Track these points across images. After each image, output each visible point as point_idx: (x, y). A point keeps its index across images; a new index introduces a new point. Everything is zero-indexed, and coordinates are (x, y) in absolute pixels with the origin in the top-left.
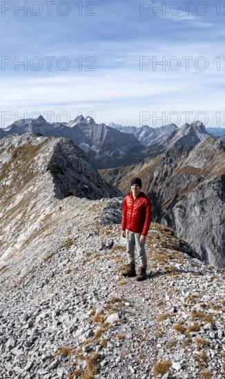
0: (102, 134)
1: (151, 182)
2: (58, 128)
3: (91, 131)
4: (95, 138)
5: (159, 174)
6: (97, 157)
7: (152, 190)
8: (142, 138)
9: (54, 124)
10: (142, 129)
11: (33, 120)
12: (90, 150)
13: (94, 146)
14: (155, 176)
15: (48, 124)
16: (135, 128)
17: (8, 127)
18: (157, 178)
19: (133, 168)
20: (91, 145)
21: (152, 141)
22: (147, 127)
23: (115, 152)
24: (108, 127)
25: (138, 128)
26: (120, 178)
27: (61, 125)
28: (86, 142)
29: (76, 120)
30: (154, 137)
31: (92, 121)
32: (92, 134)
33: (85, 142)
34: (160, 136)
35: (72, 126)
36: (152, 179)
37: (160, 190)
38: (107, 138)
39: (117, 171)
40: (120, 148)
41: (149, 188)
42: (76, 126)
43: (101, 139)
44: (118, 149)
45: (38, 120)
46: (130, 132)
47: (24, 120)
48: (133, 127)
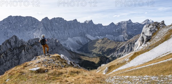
2: (137, 25)
15: (133, 23)
35: (143, 24)
45: (129, 21)
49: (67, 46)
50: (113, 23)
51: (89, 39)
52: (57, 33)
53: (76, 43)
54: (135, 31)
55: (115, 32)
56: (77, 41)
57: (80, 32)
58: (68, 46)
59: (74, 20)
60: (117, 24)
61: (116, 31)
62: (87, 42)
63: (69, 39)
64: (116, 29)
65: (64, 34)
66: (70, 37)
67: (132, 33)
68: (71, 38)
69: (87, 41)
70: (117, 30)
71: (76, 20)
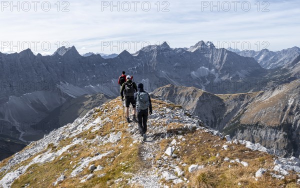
0: (222, 58)
1: (284, 110)
2: (180, 53)
3: (211, 55)
4: (215, 62)
5: (294, 102)
6: (216, 80)
7: (287, 120)
8: (261, 62)
9: (176, 49)
10: (261, 53)
11: (158, 46)
12: (209, 73)
13: (213, 70)
14: (290, 104)
15: (171, 50)
16: (254, 52)
17: (137, 53)
18: (292, 107)
19: (262, 94)
20: (210, 69)
21: (271, 64)
22: (267, 51)
23: (234, 75)
24: (227, 51)
25: (257, 52)
26: (247, 104)
27: (183, 50)
28: (206, 66)
29: (197, 45)
30: (274, 61)
31: (212, 45)
32: (212, 58)
33: (204, 66)
34: (282, 59)
35: (193, 51)
36: (286, 108)
37: (297, 121)
38: (226, 62)
39: (243, 96)
40: (239, 72)
41: (282, 118)
42: (197, 51)
43: (221, 63)
44: (238, 73)
45: (162, 45)
46: (249, 55)
47: (150, 47)
48: (251, 51)
49: (6, 119)
50: (125, 51)
51: (66, 96)
54: (176, 67)
55: (132, 72)
56: (34, 104)
57: (42, 79)
58: (9, 118)
59: (25, 51)
61: (133, 69)
62: (59, 103)
63: (12, 99)
64: (134, 66)
66: (14, 94)
67: (169, 74)
68: (18, 96)
69: (61, 99)
70: (137, 68)
71: (29, 50)
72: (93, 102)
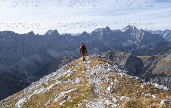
0: (141, 35)
2: (116, 33)
3: (134, 33)
4: (137, 38)
8: (165, 37)
9: (114, 31)
10: (165, 32)
11: (104, 29)
12: (134, 44)
13: (136, 42)
15: (111, 31)
16: (160, 31)
19: (165, 56)
20: (134, 42)
22: (169, 30)
23: (148, 45)
24: (144, 31)
25: (163, 31)
26: (156, 62)
27: (118, 31)
28: (131, 40)
31: (135, 28)
32: (135, 35)
35: (124, 31)
39: (154, 57)
42: (126, 31)
43: (140, 38)
44: (151, 44)
45: (106, 28)
46: (158, 33)
47: (99, 29)
50: (85, 32)
51: (52, 57)
52: (4, 52)
53: (33, 63)
54: (114, 40)
55: (88, 44)
56: (34, 62)
60: (91, 33)
61: (89, 42)
62: (48, 61)
63: (23, 59)
64: (89, 40)
65: (15, 53)
66: (24, 56)
67: (110, 44)
68: (26, 57)
69: (49, 59)
70: (92, 41)
71: (32, 32)
72: (66, 60)
